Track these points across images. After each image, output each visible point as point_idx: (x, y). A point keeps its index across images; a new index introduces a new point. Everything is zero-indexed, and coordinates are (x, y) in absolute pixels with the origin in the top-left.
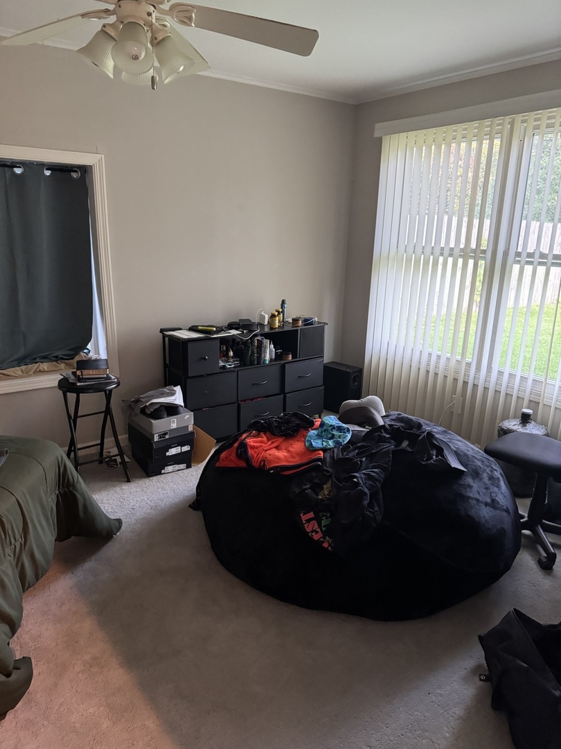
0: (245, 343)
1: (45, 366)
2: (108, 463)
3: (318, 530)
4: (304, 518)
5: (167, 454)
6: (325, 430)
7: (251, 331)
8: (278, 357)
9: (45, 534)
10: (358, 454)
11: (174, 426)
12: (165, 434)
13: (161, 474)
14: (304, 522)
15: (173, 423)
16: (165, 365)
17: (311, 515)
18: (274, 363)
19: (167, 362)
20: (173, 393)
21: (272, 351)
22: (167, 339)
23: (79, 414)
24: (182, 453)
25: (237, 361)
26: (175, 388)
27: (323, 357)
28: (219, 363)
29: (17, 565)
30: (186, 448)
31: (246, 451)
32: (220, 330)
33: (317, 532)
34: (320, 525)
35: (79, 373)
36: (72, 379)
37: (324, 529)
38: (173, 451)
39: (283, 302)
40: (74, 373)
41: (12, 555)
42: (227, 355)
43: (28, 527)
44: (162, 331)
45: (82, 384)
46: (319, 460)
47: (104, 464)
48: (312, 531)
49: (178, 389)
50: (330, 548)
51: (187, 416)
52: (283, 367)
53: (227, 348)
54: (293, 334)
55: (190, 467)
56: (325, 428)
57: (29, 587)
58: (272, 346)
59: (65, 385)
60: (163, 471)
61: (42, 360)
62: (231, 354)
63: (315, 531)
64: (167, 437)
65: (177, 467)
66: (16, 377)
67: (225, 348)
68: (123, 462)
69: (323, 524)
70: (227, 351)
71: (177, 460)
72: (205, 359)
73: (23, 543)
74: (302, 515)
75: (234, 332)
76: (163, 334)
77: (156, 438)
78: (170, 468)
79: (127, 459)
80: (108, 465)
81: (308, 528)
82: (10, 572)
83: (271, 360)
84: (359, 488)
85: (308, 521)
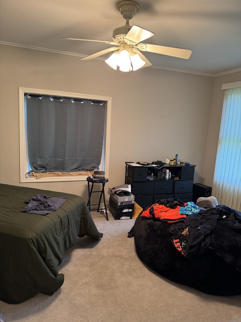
0: (158, 170)
1: (83, 172)
2: (100, 212)
3: (180, 247)
4: (175, 241)
5: (123, 211)
6: (188, 207)
7: (161, 166)
8: (172, 178)
9: (74, 230)
10: (201, 218)
11: (127, 200)
12: (123, 203)
13: (120, 219)
14: (175, 243)
15: (126, 199)
16: (126, 177)
17: (178, 240)
18: (170, 180)
19: (127, 175)
20: (127, 187)
21: (170, 175)
22: (127, 166)
23: (92, 191)
24: (129, 212)
25: (155, 178)
26: (128, 185)
27: (193, 180)
28: (147, 178)
29: (64, 239)
30: (131, 210)
31: (153, 211)
32: (148, 164)
33: (180, 248)
34: (181, 245)
35: (94, 175)
36: (92, 177)
37: (183, 247)
38: (125, 211)
39: (177, 155)
40: (93, 176)
41: (63, 234)
42: (151, 175)
43: (69, 226)
44: (126, 163)
45: (95, 179)
46: (184, 218)
47: (99, 213)
48: (178, 247)
49: (130, 186)
50: (184, 255)
51: (132, 197)
52: (174, 182)
53: (151, 172)
54: (180, 168)
55: (132, 219)
56: (188, 206)
57: (67, 249)
58: (170, 173)
59: (89, 180)
60: (121, 218)
61: (82, 170)
62: (152, 175)
63: (179, 247)
64: (123, 204)
65: (126, 218)
66: (72, 175)
67: (150, 172)
68: (106, 213)
69: (183, 245)
70: (151, 173)
71: (127, 214)
72: (141, 175)
73: (67, 231)
74: (174, 240)
75: (154, 165)
76: (126, 164)
77: (119, 204)
78: (123, 218)
79: (108, 212)
80: (101, 213)
81: (176, 245)
82: (61, 240)
83: (169, 179)
84: (200, 231)
85: (176, 243)
